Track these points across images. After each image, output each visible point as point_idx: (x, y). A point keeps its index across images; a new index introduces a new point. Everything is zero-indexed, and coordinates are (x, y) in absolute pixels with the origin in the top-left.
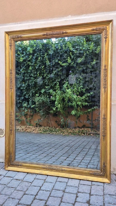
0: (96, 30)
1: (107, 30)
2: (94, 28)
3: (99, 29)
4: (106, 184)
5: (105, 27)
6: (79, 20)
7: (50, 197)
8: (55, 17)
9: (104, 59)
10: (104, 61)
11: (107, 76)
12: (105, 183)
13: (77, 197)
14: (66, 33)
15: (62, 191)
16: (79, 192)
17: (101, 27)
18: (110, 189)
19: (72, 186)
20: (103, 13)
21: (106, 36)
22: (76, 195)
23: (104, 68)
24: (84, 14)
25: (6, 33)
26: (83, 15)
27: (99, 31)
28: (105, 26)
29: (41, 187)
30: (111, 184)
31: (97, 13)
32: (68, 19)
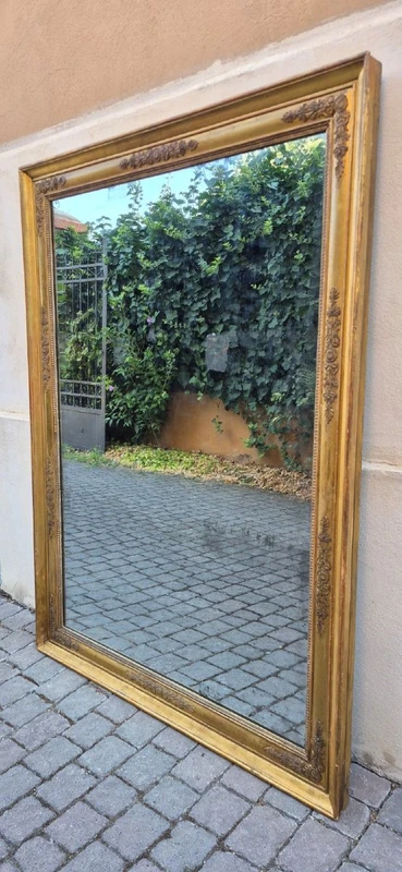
0: (301, 119)
1: (350, 108)
2: (295, 109)
3: (315, 109)
4: (319, 817)
5: (336, 95)
6: (249, 74)
7: (80, 803)
8: (169, 81)
9: (331, 262)
10: (330, 269)
11: (338, 345)
12: (318, 812)
13: (167, 835)
14: (193, 146)
15: (137, 790)
16: (187, 817)
17: (322, 98)
18: (313, 850)
19: (183, 782)
20: (344, 21)
21: (340, 142)
22: (168, 826)
23: (329, 303)
24: (270, 41)
25: (25, 172)
26: (265, 50)
27: (315, 119)
28: (338, 93)
29: (84, 751)
30: (336, 825)
31: (322, 24)
32: (210, 82)
